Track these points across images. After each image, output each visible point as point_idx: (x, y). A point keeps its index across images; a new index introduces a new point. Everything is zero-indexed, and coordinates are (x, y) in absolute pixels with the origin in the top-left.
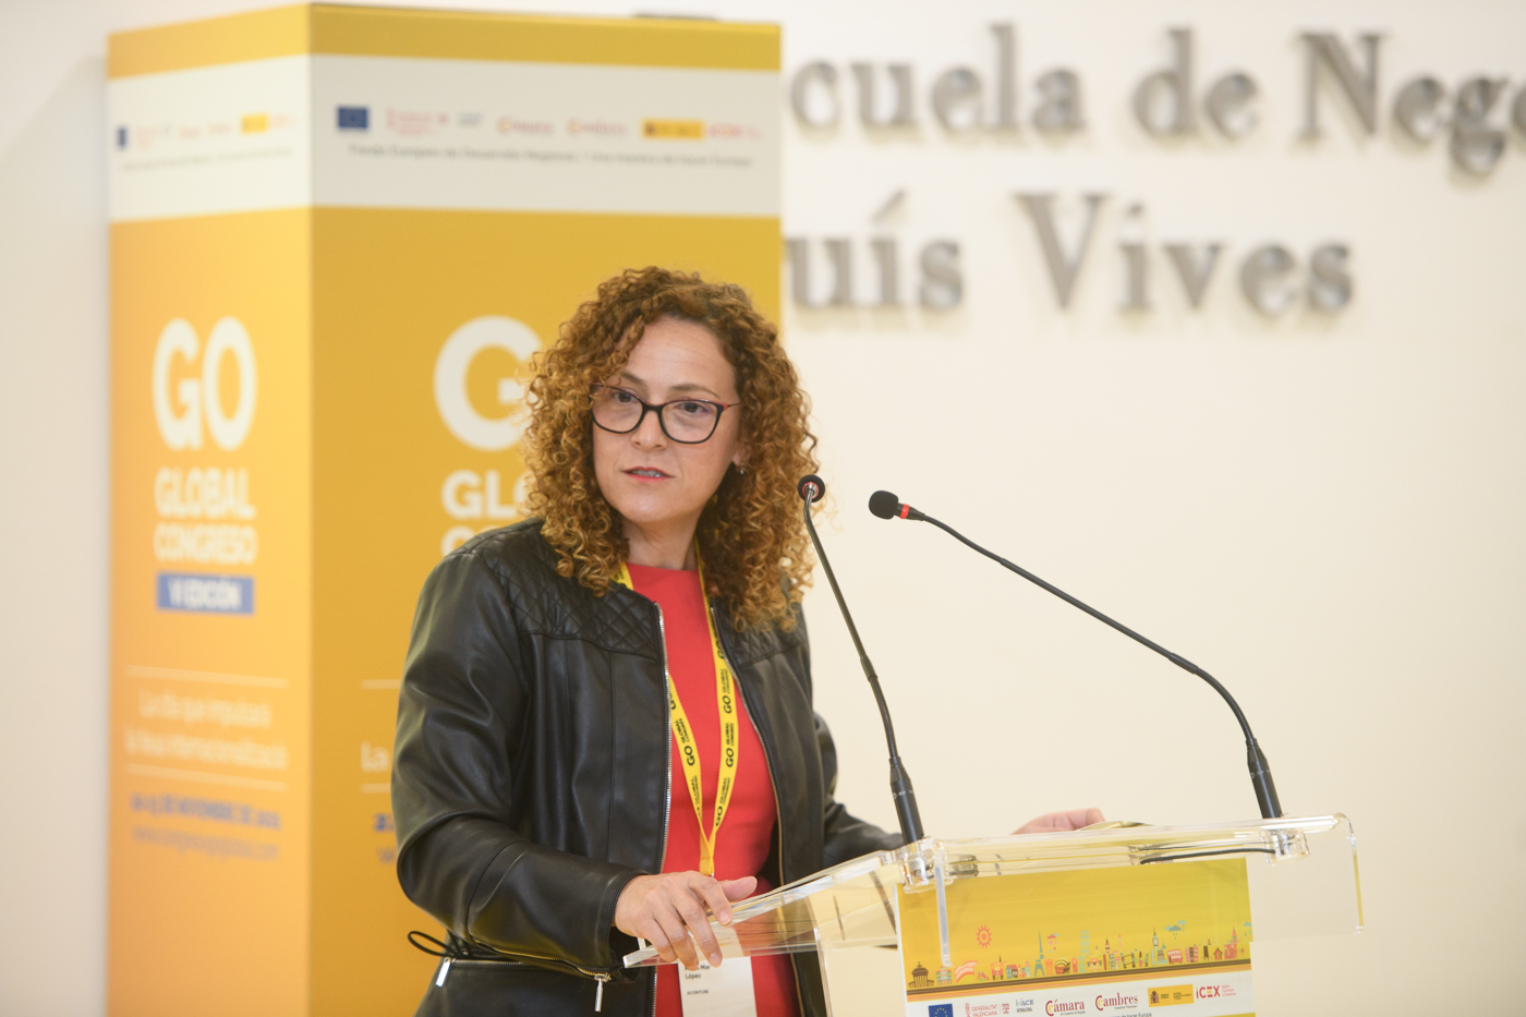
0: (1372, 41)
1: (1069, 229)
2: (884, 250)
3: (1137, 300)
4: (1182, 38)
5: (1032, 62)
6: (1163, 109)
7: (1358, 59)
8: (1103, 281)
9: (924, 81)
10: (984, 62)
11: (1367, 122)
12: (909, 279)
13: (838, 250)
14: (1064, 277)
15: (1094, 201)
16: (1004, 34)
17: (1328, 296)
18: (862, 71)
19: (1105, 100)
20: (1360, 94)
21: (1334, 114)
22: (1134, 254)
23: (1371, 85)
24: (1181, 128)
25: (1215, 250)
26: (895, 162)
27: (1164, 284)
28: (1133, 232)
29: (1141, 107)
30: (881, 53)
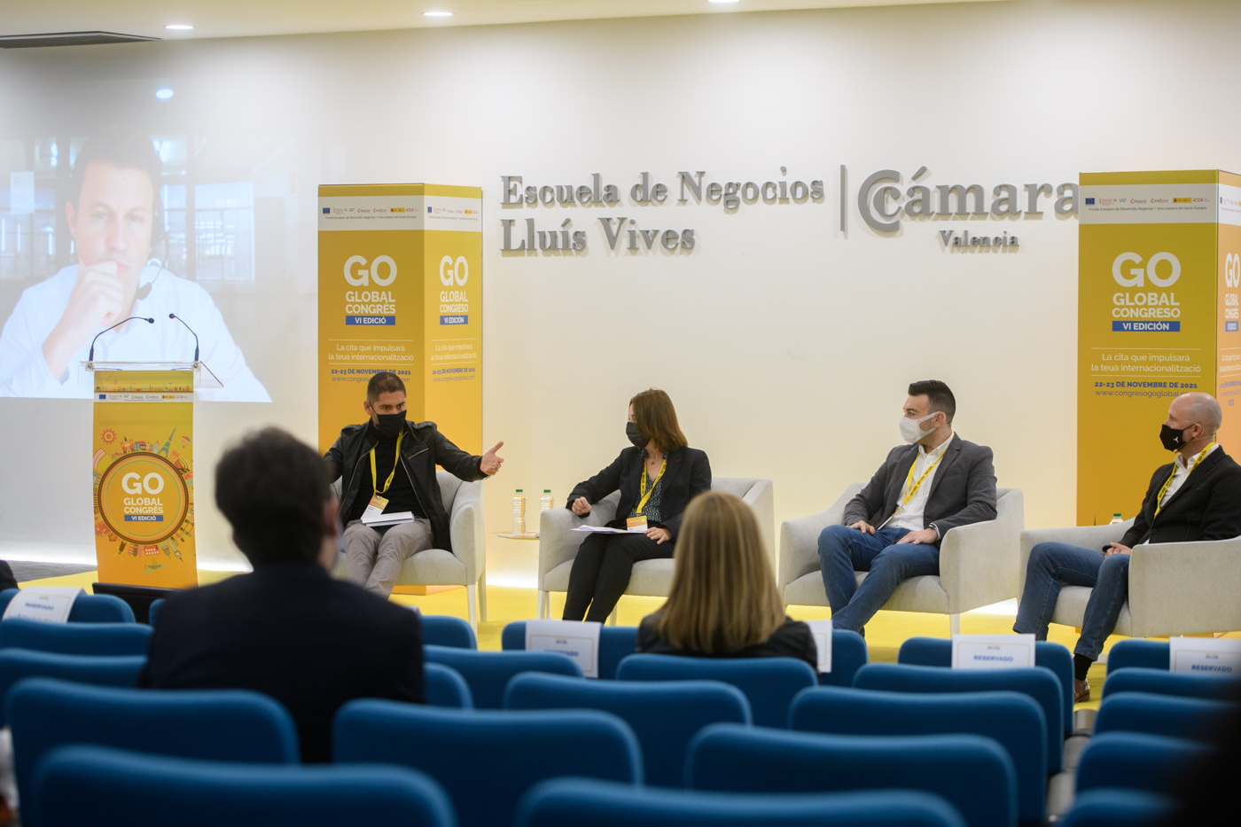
0: (701, 174)
1: (614, 228)
2: (565, 234)
3: (633, 247)
4: (645, 175)
5: (604, 184)
6: (639, 196)
7: (696, 180)
8: (624, 242)
9: (575, 189)
10: (590, 184)
11: (699, 197)
12: (572, 241)
13: (554, 235)
14: (612, 240)
15: (622, 220)
16: (597, 177)
17: (688, 245)
18: (560, 189)
19: (624, 193)
20: (697, 191)
21: (689, 195)
22: (632, 234)
23: (699, 188)
24: (644, 201)
25: (656, 232)
26: (568, 212)
27: (641, 243)
28: (633, 228)
29: (633, 195)
30: (563, 184)
